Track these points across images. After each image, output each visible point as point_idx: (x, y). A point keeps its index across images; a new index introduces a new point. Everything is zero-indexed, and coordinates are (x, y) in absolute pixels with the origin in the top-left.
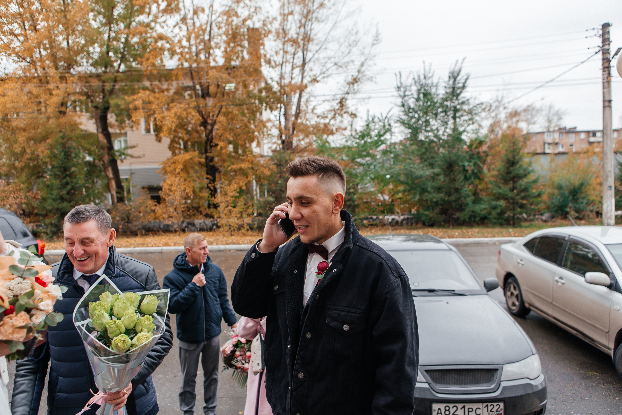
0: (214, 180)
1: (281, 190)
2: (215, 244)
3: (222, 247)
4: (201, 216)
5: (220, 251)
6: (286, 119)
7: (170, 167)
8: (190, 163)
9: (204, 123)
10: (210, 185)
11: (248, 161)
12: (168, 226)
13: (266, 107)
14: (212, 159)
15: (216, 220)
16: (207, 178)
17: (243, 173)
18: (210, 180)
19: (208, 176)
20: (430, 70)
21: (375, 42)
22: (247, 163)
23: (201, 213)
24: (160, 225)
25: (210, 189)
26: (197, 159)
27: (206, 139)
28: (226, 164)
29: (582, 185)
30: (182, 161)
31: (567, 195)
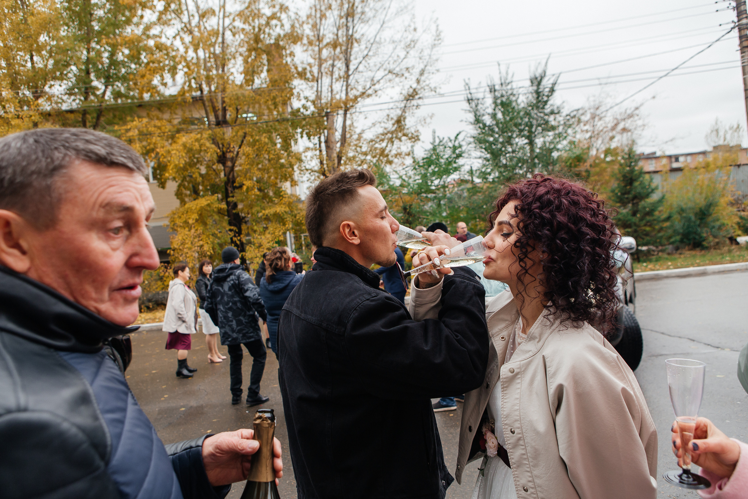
0: (240, 233)
6: (328, 147)
7: (180, 218)
8: (207, 210)
9: (222, 159)
10: (234, 239)
11: (284, 204)
13: (302, 133)
14: (235, 205)
16: (231, 230)
17: (279, 219)
18: (235, 232)
19: (232, 228)
20: (507, 73)
21: (436, 42)
22: (284, 206)
25: (236, 244)
26: (216, 205)
27: (226, 178)
28: (254, 210)
29: (710, 205)
30: (196, 209)
31: (693, 218)
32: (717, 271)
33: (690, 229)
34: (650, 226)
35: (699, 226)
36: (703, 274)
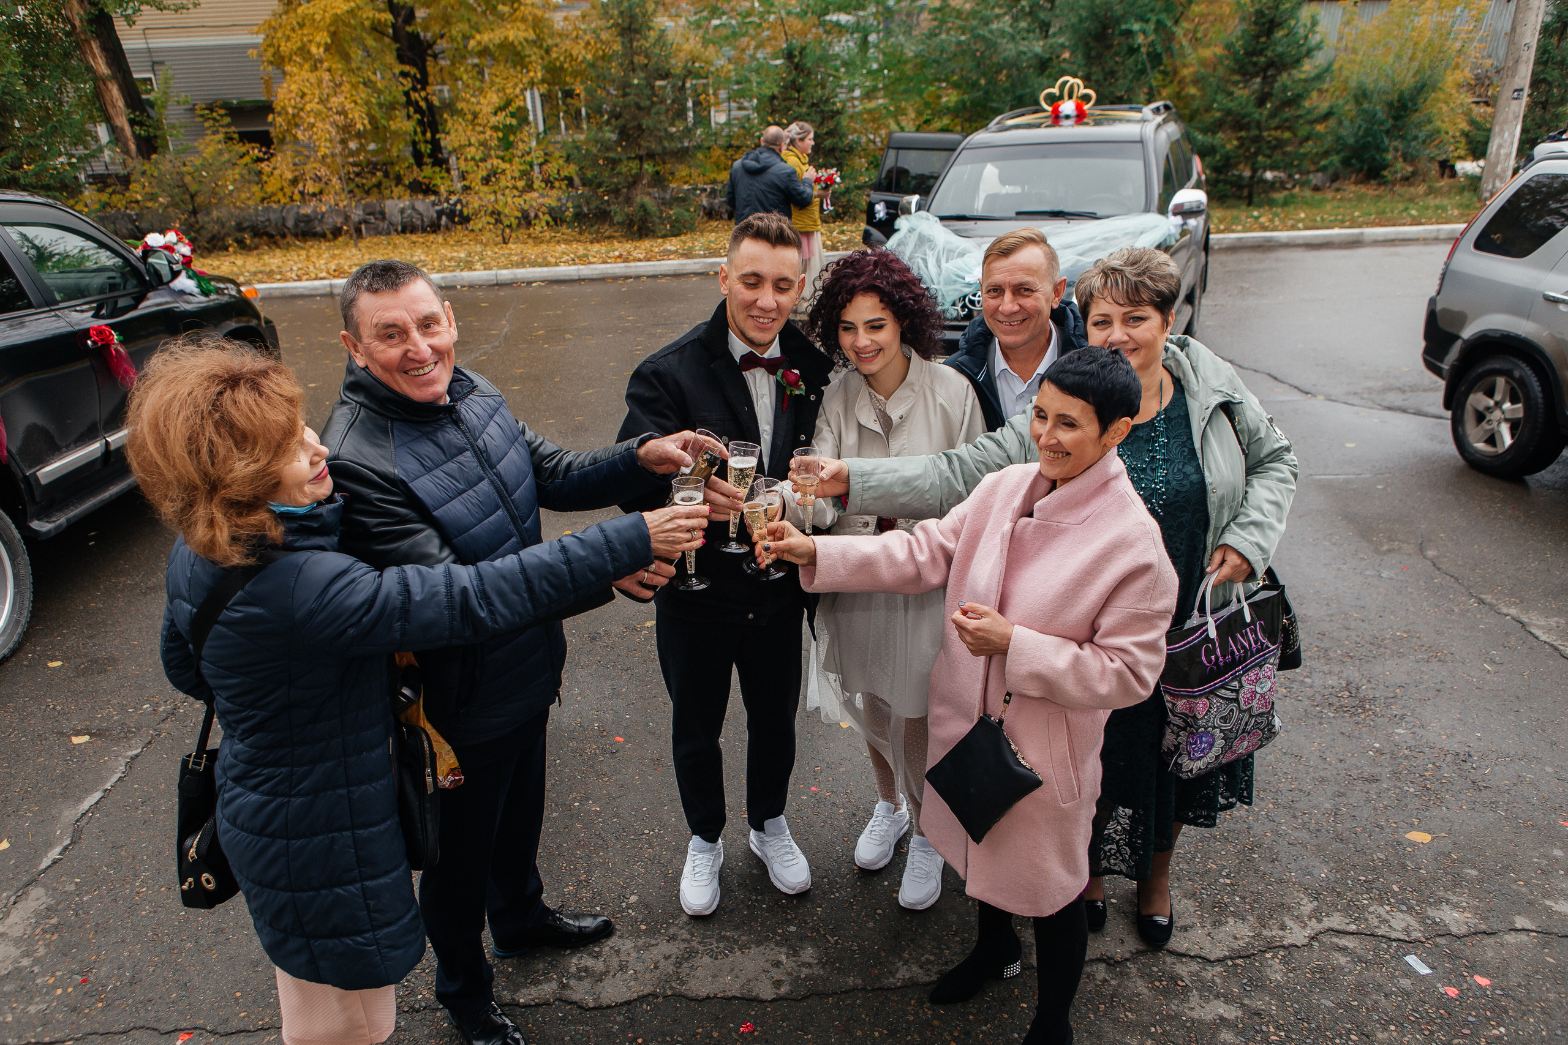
0: (424, 81)
1: (639, 107)
2: (478, 266)
3: (506, 274)
4: (398, 190)
5: (500, 285)
7: (288, 39)
8: (349, 25)
10: (414, 96)
11: (524, 20)
12: (308, 219)
14: (410, 14)
15: (447, 200)
16: (404, 74)
17: (512, 54)
18: (414, 78)
19: (407, 68)
22: (522, 26)
23: (399, 180)
24: (284, 219)
25: (418, 110)
26: (367, 14)
28: (456, 30)
29: (1422, 88)
30: (323, 19)
31: (1381, 115)
32: (1381, 238)
33: (1370, 139)
34: (1289, 129)
35: (1387, 132)
36: (1355, 243)
